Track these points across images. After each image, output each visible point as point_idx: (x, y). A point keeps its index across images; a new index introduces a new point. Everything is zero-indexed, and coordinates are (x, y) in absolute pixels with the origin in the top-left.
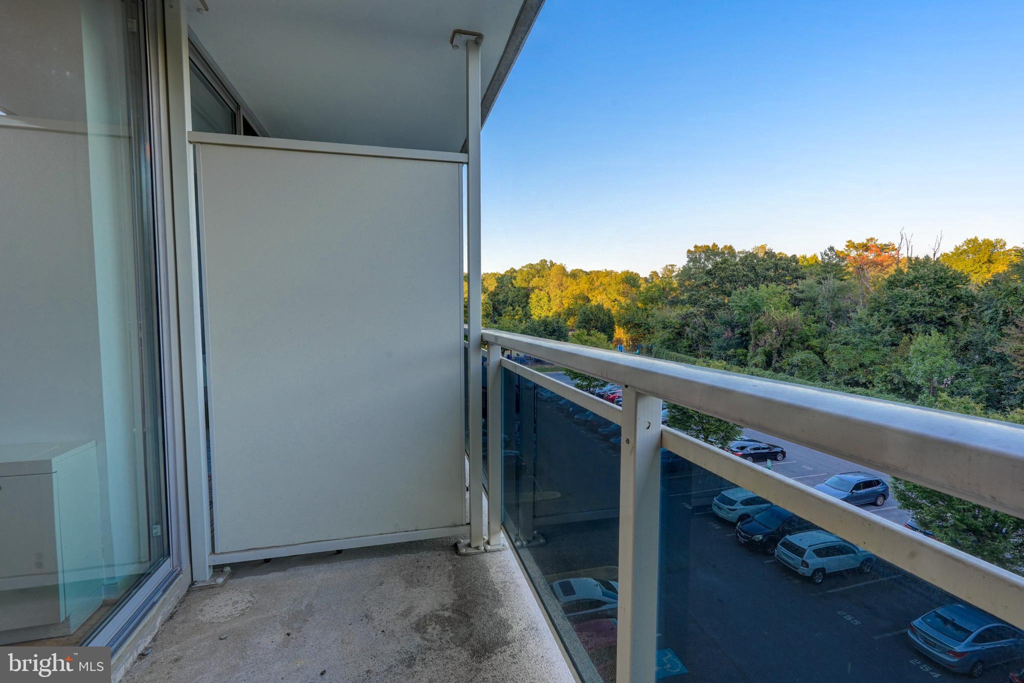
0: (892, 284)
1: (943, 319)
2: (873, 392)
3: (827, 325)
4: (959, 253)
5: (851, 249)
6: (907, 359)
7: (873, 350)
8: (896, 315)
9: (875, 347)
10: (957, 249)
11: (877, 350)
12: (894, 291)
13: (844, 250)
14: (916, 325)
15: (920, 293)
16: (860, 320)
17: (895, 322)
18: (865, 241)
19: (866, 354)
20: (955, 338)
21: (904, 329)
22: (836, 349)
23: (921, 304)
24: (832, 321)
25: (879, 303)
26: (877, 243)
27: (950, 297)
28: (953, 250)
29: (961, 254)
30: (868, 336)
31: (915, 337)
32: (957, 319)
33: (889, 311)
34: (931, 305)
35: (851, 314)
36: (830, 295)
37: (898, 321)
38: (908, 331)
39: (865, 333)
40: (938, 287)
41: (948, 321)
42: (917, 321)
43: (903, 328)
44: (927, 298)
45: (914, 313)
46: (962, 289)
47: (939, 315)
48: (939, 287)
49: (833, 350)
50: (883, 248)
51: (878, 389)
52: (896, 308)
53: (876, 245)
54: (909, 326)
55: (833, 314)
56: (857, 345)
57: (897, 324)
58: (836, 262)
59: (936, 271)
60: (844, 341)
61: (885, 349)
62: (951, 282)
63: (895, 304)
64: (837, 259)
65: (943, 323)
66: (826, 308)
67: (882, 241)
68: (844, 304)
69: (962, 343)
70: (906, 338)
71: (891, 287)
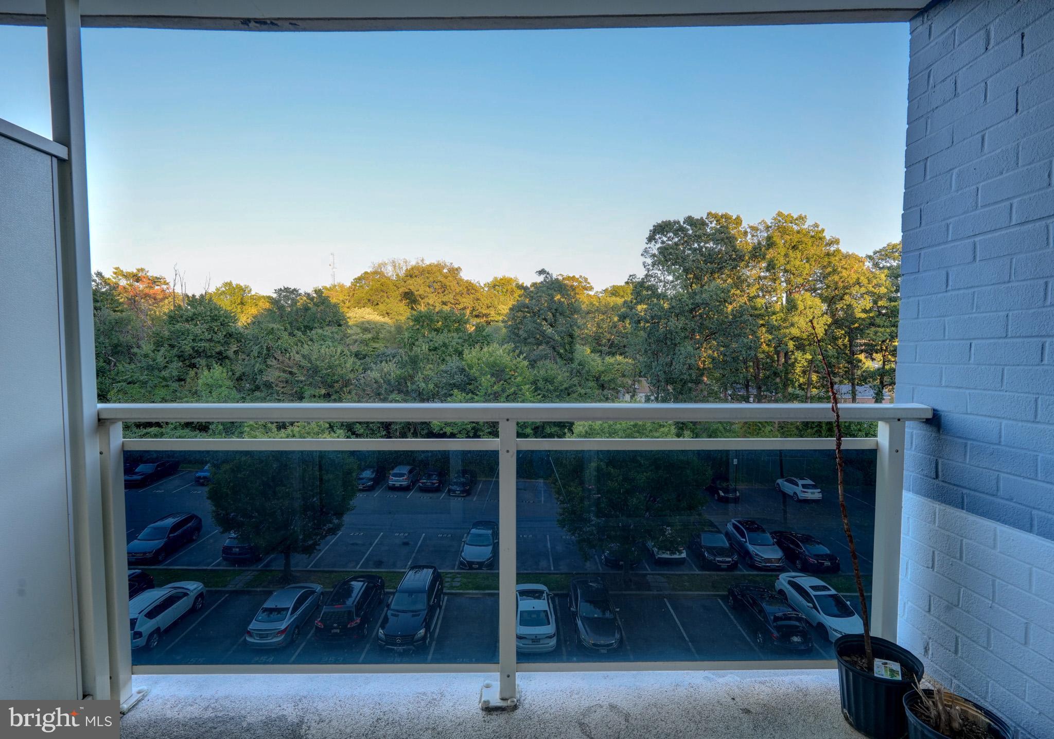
0: (173, 318)
1: (220, 353)
2: (168, 430)
3: (105, 362)
4: (220, 293)
5: (120, 277)
6: (196, 393)
7: (163, 386)
8: (180, 350)
9: (164, 383)
10: (218, 289)
11: (167, 386)
12: (176, 326)
13: (111, 277)
14: (199, 359)
15: (198, 329)
16: (146, 356)
17: (179, 357)
18: (135, 271)
19: (156, 391)
20: (232, 370)
21: (188, 364)
22: (122, 389)
23: (201, 340)
24: (110, 358)
25: (162, 338)
26: (148, 274)
27: (224, 333)
28: (214, 291)
29: (221, 294)
30: (156, 372)
31: (200, 371)
32: (230, 353)
33: (172, 346)
34: (211, 340)
35: (135, 350)
36: (106, 328)
37: (182, 356)
38: (193, 366)
39: (153, 370)
40: (213, 324)
41: (224, 355)
42: (200, 356)
43: (187, 362)
44: (206, 334)
45: (196, 349)
46: (232, 328)
47: (217, 350)
48: (215, 324)
49: (119, 391)
50: (155, 281)
51: (172, 426)
52: (179, 343)
53: (148, 276)
54: (193, 361)
55: (112, 350)
56: (146, 383)
57: (181, 359)
58: (106, 291)
59: (211, 310)
60: (130, 380)
61: (174, 384)
62: (224, 321)
63: (179, 339)
64: (107, 287)
65: (221, 357)
66: (103, 343)
67: (152, 273)
68: (125, 338)
69: (238, 375)
70: (192, 373)
71: (172, 322)
